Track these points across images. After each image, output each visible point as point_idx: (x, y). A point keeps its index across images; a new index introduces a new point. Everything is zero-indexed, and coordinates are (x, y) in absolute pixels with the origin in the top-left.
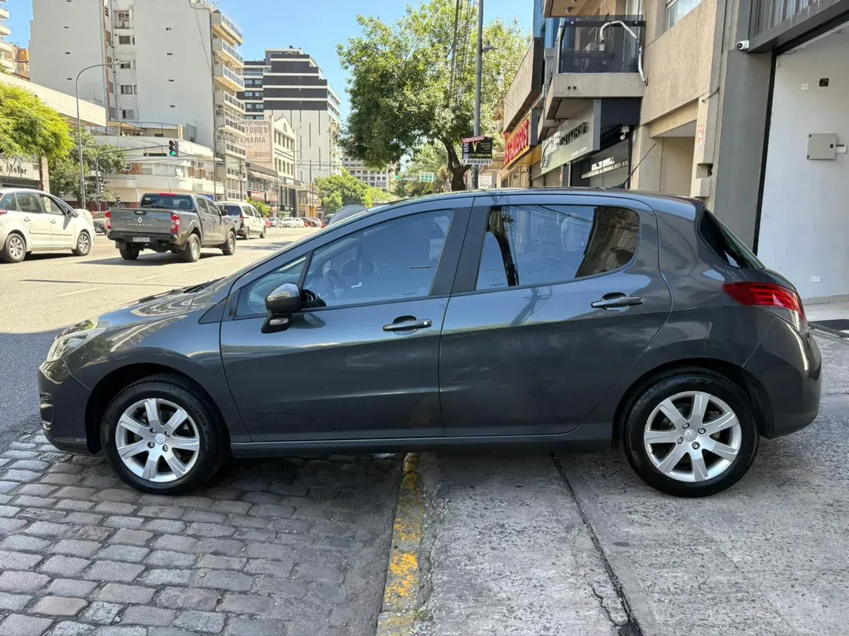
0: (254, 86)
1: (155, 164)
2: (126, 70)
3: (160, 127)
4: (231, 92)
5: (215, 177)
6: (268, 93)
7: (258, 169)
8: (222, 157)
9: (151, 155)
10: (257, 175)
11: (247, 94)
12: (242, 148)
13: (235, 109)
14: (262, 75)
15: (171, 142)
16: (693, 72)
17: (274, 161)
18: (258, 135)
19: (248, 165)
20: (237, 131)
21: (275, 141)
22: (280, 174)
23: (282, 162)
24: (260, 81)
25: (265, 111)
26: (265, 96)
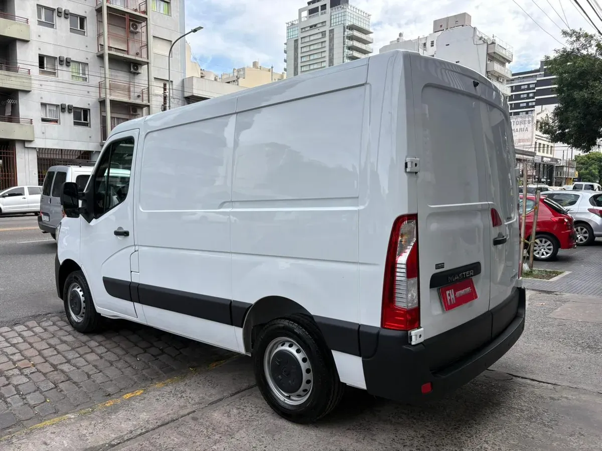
0: (529, 89)
6: (539, 93)
14: (535, 80)
17: (534, 146)
18: (522, 126)
21: (536, 130)
22: (538, 153)
23: (542, 146)
24: (534, 85)
25: (536, 106)
26: (536, 96)
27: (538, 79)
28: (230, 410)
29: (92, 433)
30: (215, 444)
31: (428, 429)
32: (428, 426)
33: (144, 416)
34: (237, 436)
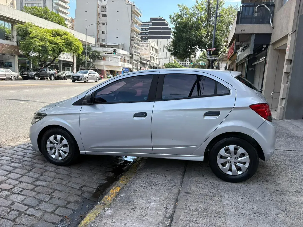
0: (146, 30)
1: (110, 57)
2: (103, 26)
3: (112, 45)
4: (137, 32)
5: (129, 62)
6: (150, 33)
7: (144, 59)
8: (132, 55)
9: (108, 54)
10: (144, 62)
11: (143, 33)
12: (140, 52)
13: (137, 39)
14: (148, 27)
15: (114, 50)
16: (288, 23)
17: (150, 57)
18: (145, 48)
19: (141, 58)
20: (138, 46)
21: (151, 50)
22: (151, 61)
23: (153, 57)
24: (148, 29)
25: (149, 39)
26: (149, 34)
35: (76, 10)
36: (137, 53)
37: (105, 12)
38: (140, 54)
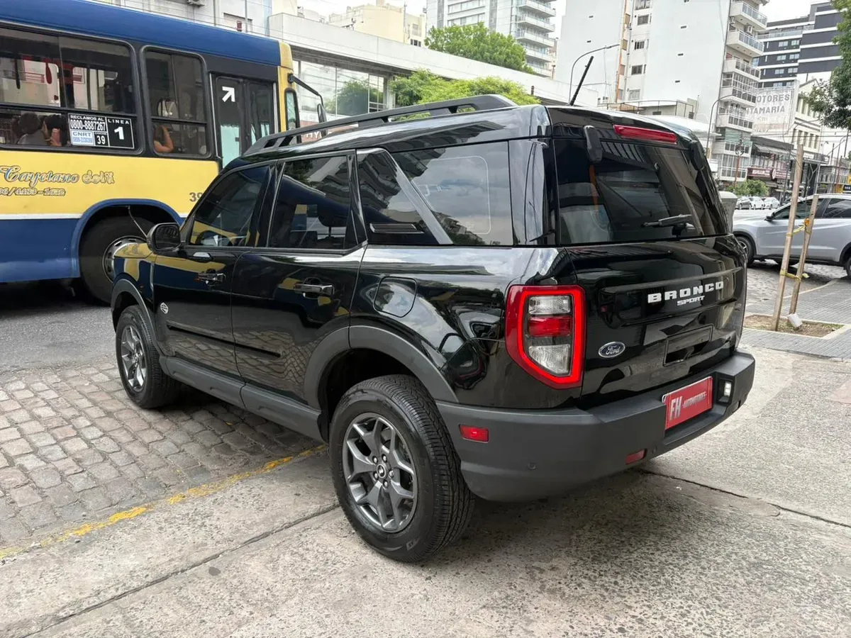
0: (790, 47)
2: (640, 50)
3: (657, 105)
4: (746, 58)
5: (711, 154)
6: (804, 54)
7: (768, 143)
8: (722, 131)
10: (762, 149)
11: (776, 58)
12: (751, 120)
13: (746, 78)
14: (801, 33)
17: (791, 134)
18: (777, 104)
19: (754, 139)
20: (746, 102)
21: (797, 110)
22: (796, 146)
24: (798, 41)
25: (798, 75)
26: (800, 58)
27: (805, 32)
28: (279, 557)
29: (31, 591)
30: (239, 626)
31: (632, 613)
32: (630, 607)
33: (130, 562)
34: (283, 612)
35: (563, 17)
36: (740, 125)
37: (647, 8)
38: (750, 125)
